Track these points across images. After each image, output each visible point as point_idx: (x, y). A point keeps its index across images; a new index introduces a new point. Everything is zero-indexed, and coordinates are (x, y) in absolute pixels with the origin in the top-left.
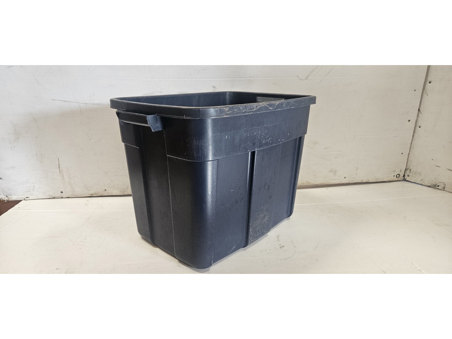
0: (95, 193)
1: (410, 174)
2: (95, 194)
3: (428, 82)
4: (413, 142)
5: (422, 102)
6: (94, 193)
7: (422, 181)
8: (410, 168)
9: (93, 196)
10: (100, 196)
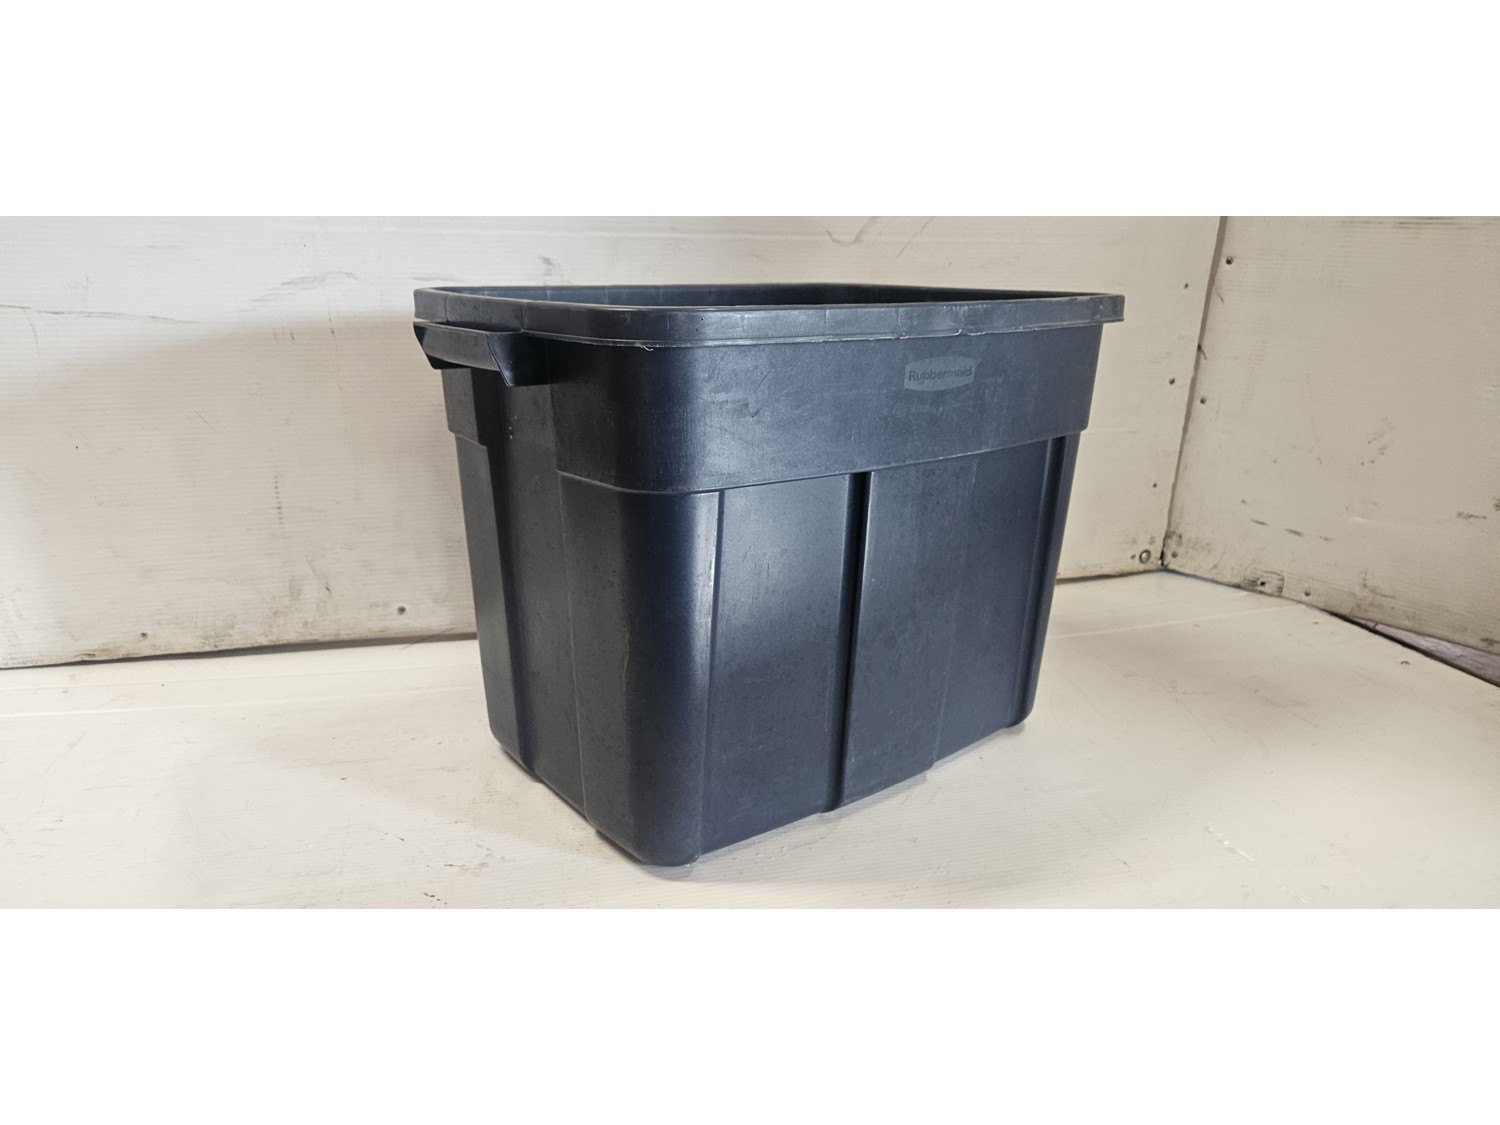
0: (104, 647)
1: (1181, 551)
2: (103, 650)
3: (1224, 261)
4: (1186, 447)
5: (1209, 322)
6: (96, 647)
7: (1215, 571)
8: (1180, 530)
9: (96, 659)
10: (121, 657)
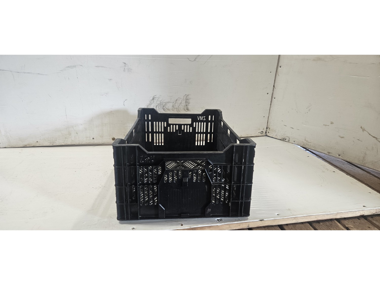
0: (28, 144)
1: (270, 132)
3: (279, 67)
4: (271, 108)
5: (276, 80)
7: (276, 136)
8: (269, 127)
10: (32, 146)
